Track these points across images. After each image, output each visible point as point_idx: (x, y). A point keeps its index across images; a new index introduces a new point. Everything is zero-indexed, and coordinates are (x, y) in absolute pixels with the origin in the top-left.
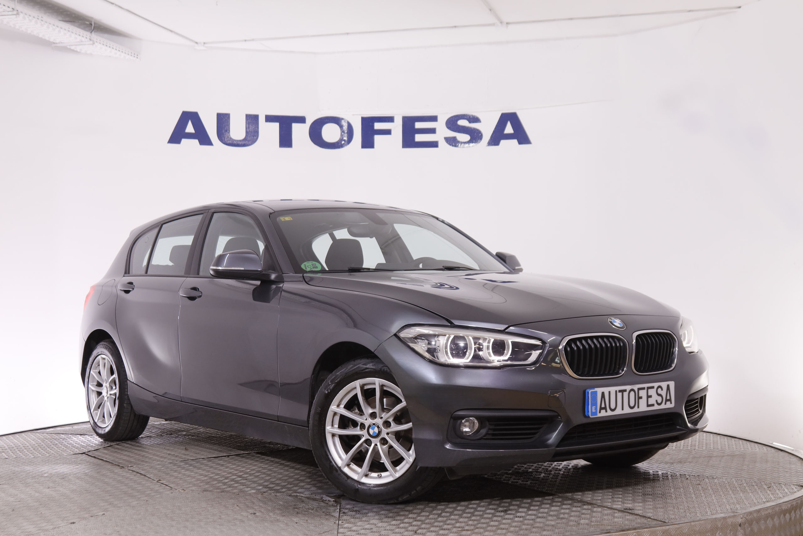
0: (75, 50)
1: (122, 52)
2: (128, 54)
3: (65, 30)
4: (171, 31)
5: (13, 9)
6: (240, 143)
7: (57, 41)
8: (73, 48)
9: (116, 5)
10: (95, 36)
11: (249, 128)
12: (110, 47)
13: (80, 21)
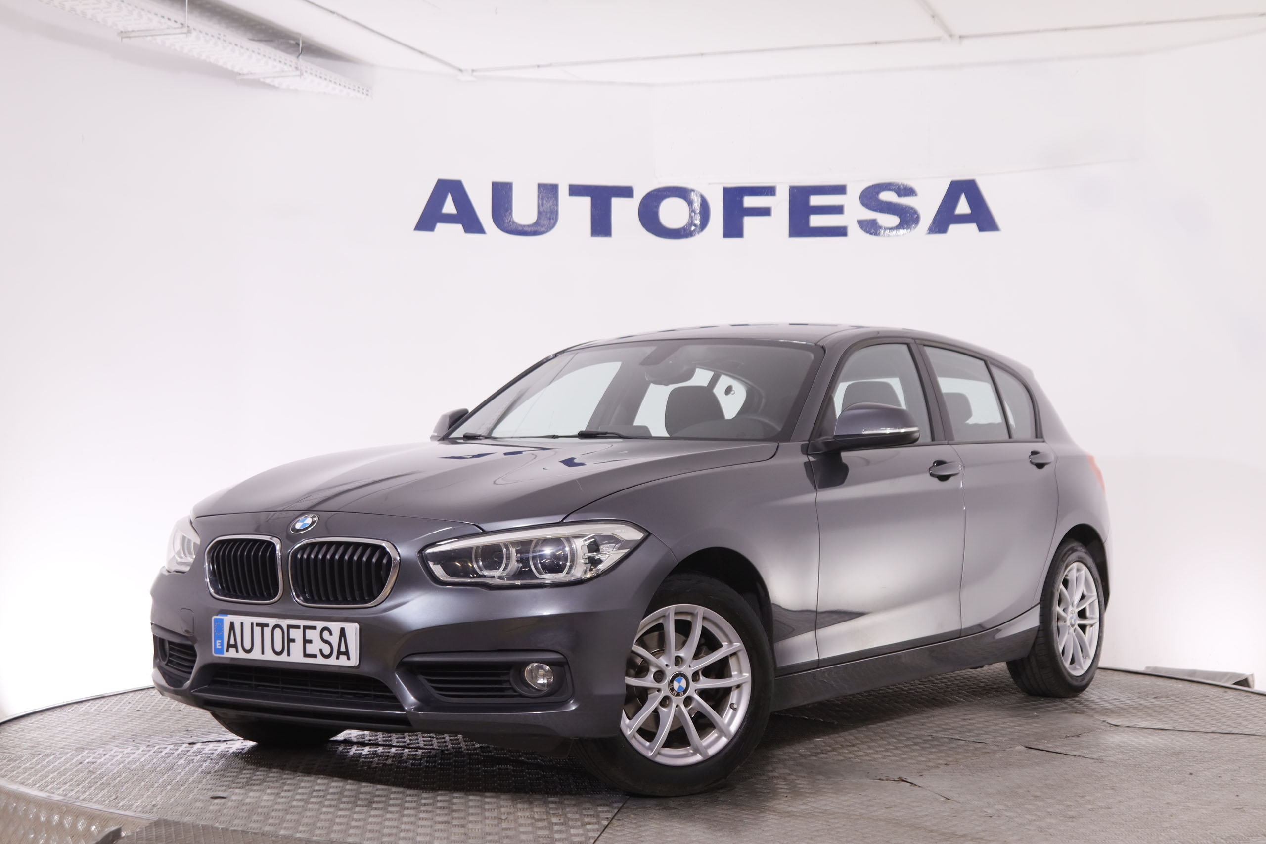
0: (272, 83)
1: (345, 87)
2: (354, 90)
3: (259, 54)
4: (422, 53)
5: (182, 24)
6: (529, 229)
7: (245, 71)
8: (268, 81)
9: (338, 14)
10: (304, 62)
11: (542, 205)
12: (326, 79)
13: (280, 40)
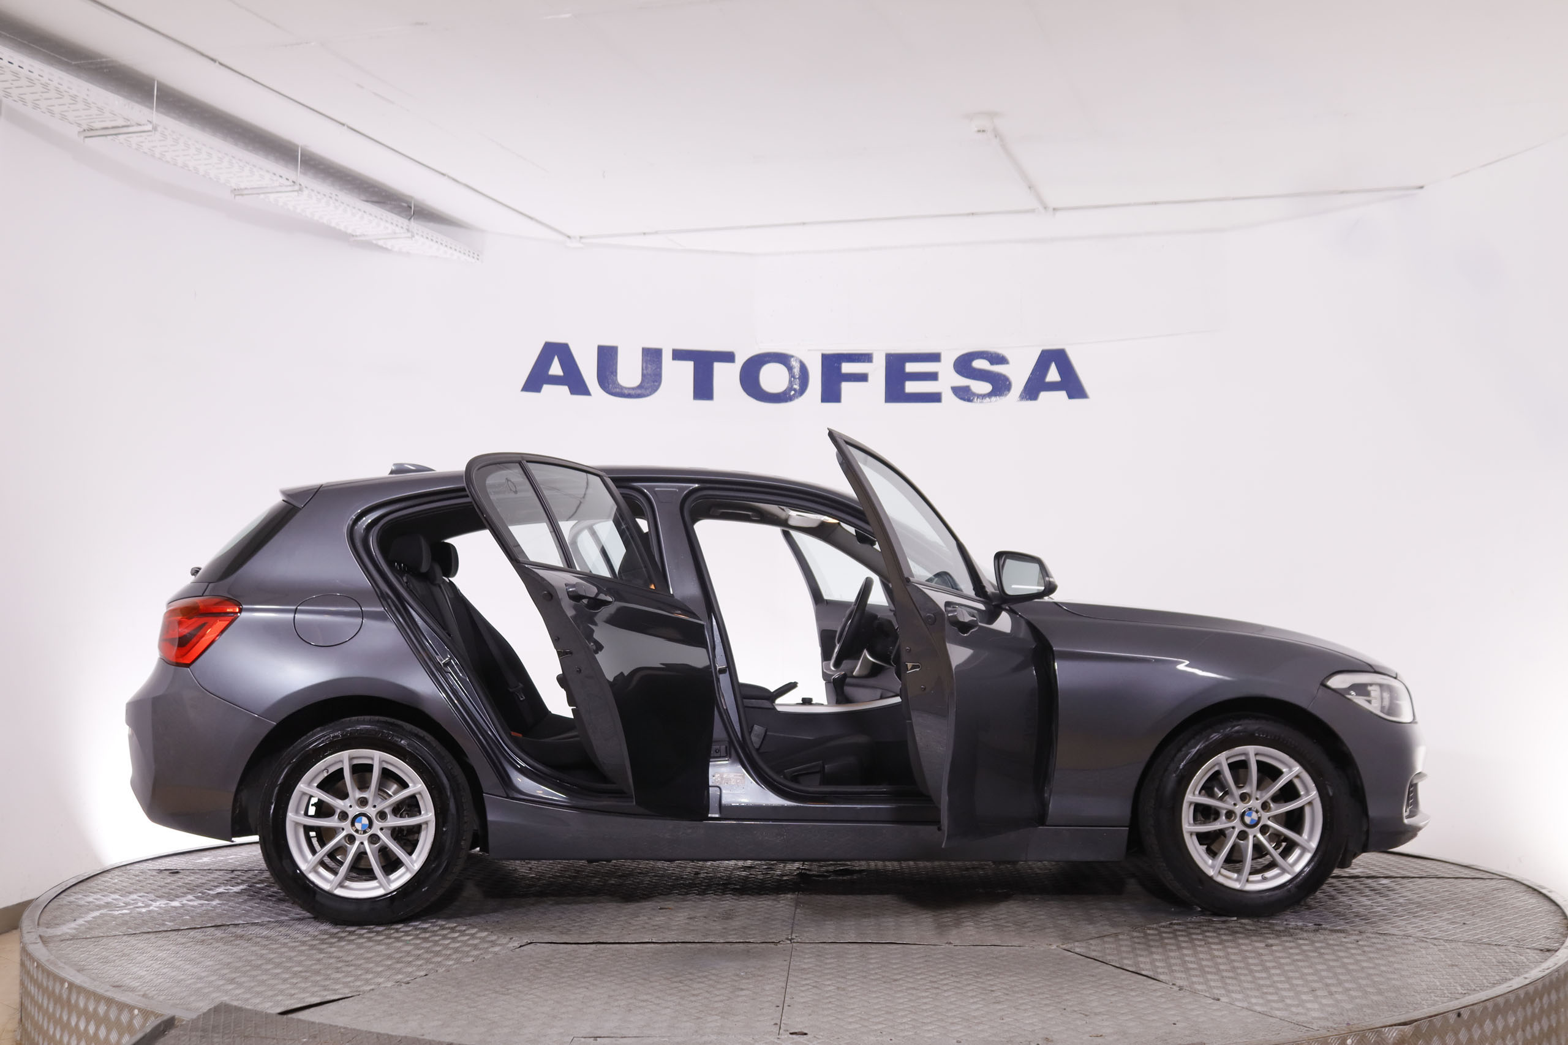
0: (384, 246)
1: (456, 250)
2: (464, 254)
3: (370, 214)
4: (531, 218)
5: (294, 182)
7: (358, 234)
8: (381, 243)
9: (449, 177)
10: (415, 225)
12: (437, 242)
13: (393, 203)
